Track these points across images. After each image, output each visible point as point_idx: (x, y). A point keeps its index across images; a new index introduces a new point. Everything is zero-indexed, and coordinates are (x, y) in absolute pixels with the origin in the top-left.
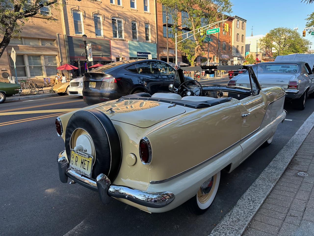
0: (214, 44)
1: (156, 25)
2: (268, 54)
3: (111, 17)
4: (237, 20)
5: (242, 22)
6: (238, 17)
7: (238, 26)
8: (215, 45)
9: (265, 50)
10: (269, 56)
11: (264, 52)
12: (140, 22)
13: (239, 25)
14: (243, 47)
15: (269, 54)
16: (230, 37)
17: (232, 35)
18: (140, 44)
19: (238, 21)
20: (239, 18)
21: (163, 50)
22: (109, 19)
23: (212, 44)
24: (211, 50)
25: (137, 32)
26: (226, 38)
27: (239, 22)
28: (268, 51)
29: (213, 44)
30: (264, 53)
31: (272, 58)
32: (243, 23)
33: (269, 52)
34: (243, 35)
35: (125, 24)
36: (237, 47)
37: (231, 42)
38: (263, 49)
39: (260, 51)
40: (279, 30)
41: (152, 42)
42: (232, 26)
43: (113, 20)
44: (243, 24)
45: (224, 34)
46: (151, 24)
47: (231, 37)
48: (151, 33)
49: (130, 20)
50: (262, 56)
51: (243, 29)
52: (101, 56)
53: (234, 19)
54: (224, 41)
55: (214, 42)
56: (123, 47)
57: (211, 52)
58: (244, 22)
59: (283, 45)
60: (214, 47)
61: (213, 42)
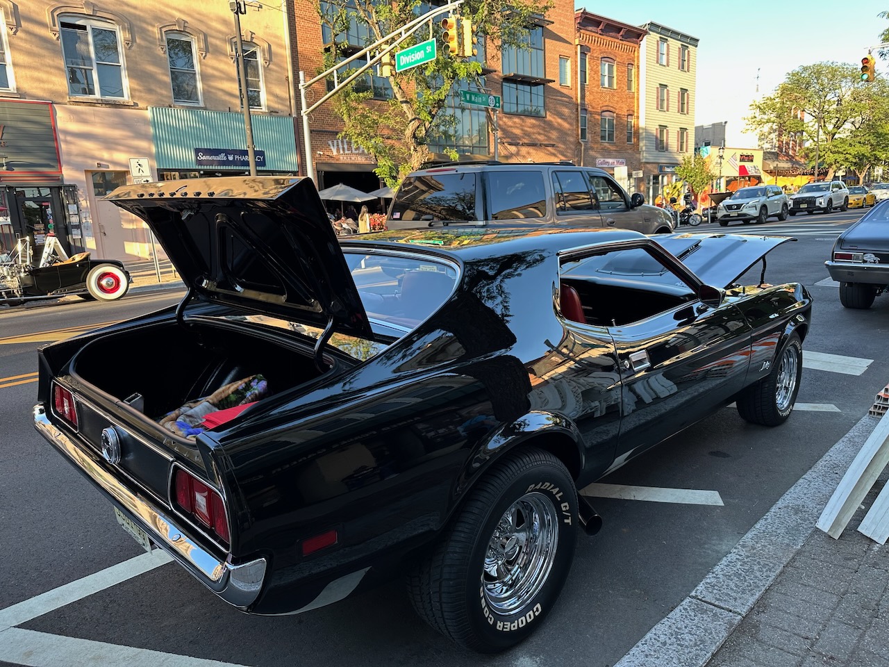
0: (560, 121)
1: (288, 53)
2: (787, 154)
3: (55, 14)
4: (659, 39)
5: (679, 44)
6: (663, 28)
7: (665, 57)
8: (566, 125)
9: (775, 141)
10: (791, 159)
11: (771, 149)
12: (210, 39)
13: (668, 55)
14: (683, 130)
15: (791, 153)
16: (632, 98)
17: (638, 89)
18: (203, 120)
19: (664, 40)
20: (666, 33)
21: (330, 142)
22: (42, 24)
23: (553, 120)
24: (546, 140)
25: (198, 77)
26: (616, 99)
27: (668, 45)
28: (787, 144)
29: (557, 121)
30: (773, 151)
31: (800, 165)
32: (684, 47)
33: (791, 146)
34: (684, 91)
35: (130, 43)
36: (662, 132)
37: (636, 114)
38: (770, 136)
39: (760, 143)
40: (817, 72)
41: (272, 112)
42: (638, 57)
43: (63, 25)
44: (686, 51)
45: (606, 85)
46: (266, 46)
47: (636, 95)
48: (266, 82)
49: (156, 30)
50: (765, 159)
51: (686, 69)
52: (5, 168)
53: (646, 33)
54: (605, 108)
55: (561, 115)
56: (116, 133)
57: (549, 148)
58: (690, 46)
59: (834, 121)
60: (560, 130)
61: (555, 114)
